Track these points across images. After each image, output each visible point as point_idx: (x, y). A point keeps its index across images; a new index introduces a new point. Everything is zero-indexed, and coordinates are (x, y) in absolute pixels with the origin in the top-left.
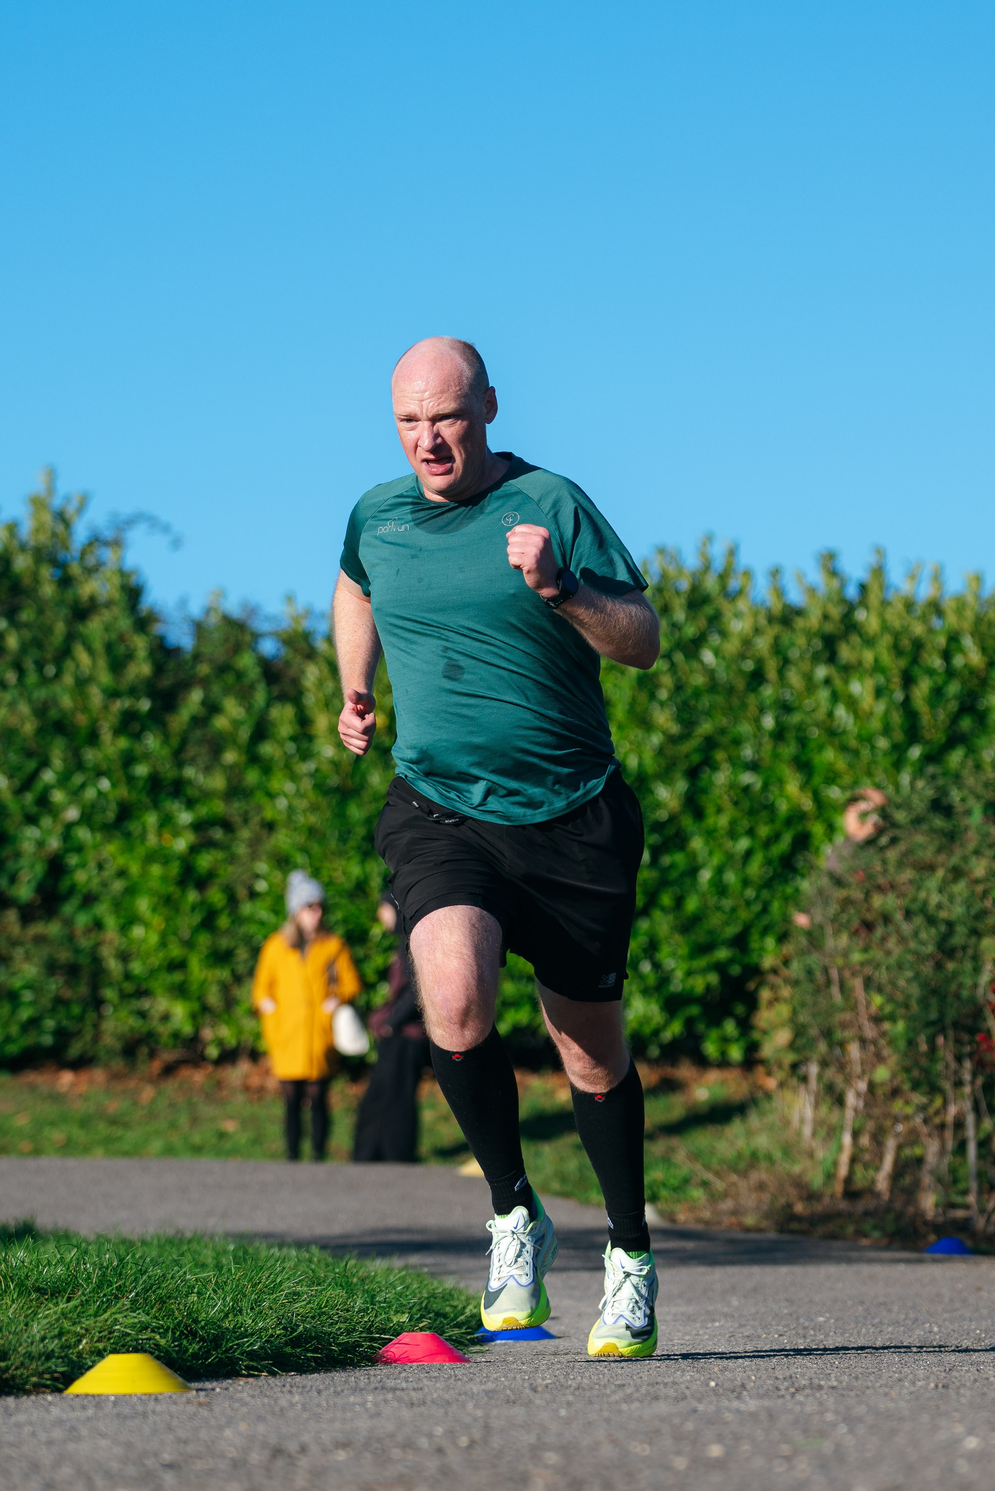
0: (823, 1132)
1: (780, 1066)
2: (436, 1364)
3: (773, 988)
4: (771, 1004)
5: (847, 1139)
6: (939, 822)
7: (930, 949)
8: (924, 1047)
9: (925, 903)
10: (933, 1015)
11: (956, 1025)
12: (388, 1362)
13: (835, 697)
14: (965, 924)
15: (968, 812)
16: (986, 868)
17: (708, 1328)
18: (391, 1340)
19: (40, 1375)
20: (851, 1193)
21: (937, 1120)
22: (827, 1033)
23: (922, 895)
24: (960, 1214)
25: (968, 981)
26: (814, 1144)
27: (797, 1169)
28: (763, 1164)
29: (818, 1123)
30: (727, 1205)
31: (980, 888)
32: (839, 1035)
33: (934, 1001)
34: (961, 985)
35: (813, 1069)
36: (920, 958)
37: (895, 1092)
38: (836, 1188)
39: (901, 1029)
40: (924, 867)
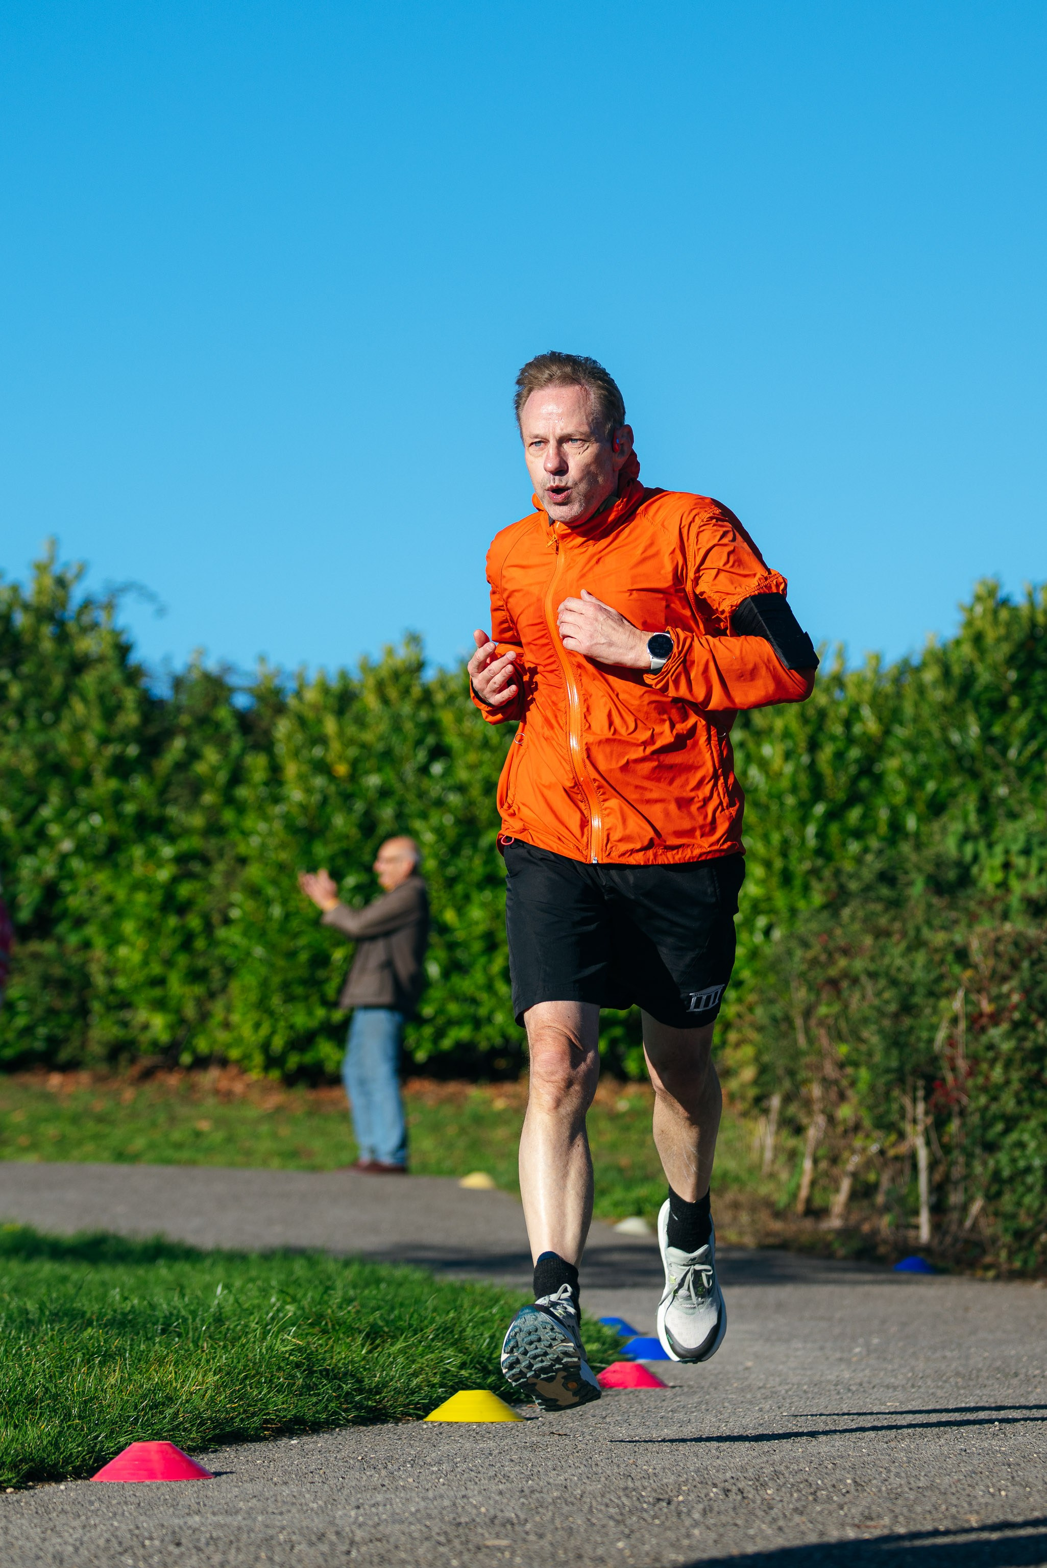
0: (782, 1158)
1: (743, 1098)
3: (739, 1030)
4: (738, 1045)
5: (807, 1165)
6: (885, 891)
7: (893, 1007)
8: (881, 1090)
9: (890, 967)
10: (894, 1064)
11: (914, 1073)
13: (748, 759)
14: (925, 986)
15: (911, 884)
16: (943, 939)
20: (815, 1212)
21: (891, 1153)
22: (791, 1073)
23: (887, 961)
24: (912, 1234)
25: (925, 1035)
26: (777, 1168)
27: (764, 1190)
28: (735, 1187)
29: (777, 1149)
31: (937, 957)
32: (803, 1074)
33: (895, 1052)
34: (919, 1039)
35: (775, 1102)
36: (881, 1013)
37: (857, 1127)
38: (800, 1207)
39: (864, 1074)
40: (881, 934)
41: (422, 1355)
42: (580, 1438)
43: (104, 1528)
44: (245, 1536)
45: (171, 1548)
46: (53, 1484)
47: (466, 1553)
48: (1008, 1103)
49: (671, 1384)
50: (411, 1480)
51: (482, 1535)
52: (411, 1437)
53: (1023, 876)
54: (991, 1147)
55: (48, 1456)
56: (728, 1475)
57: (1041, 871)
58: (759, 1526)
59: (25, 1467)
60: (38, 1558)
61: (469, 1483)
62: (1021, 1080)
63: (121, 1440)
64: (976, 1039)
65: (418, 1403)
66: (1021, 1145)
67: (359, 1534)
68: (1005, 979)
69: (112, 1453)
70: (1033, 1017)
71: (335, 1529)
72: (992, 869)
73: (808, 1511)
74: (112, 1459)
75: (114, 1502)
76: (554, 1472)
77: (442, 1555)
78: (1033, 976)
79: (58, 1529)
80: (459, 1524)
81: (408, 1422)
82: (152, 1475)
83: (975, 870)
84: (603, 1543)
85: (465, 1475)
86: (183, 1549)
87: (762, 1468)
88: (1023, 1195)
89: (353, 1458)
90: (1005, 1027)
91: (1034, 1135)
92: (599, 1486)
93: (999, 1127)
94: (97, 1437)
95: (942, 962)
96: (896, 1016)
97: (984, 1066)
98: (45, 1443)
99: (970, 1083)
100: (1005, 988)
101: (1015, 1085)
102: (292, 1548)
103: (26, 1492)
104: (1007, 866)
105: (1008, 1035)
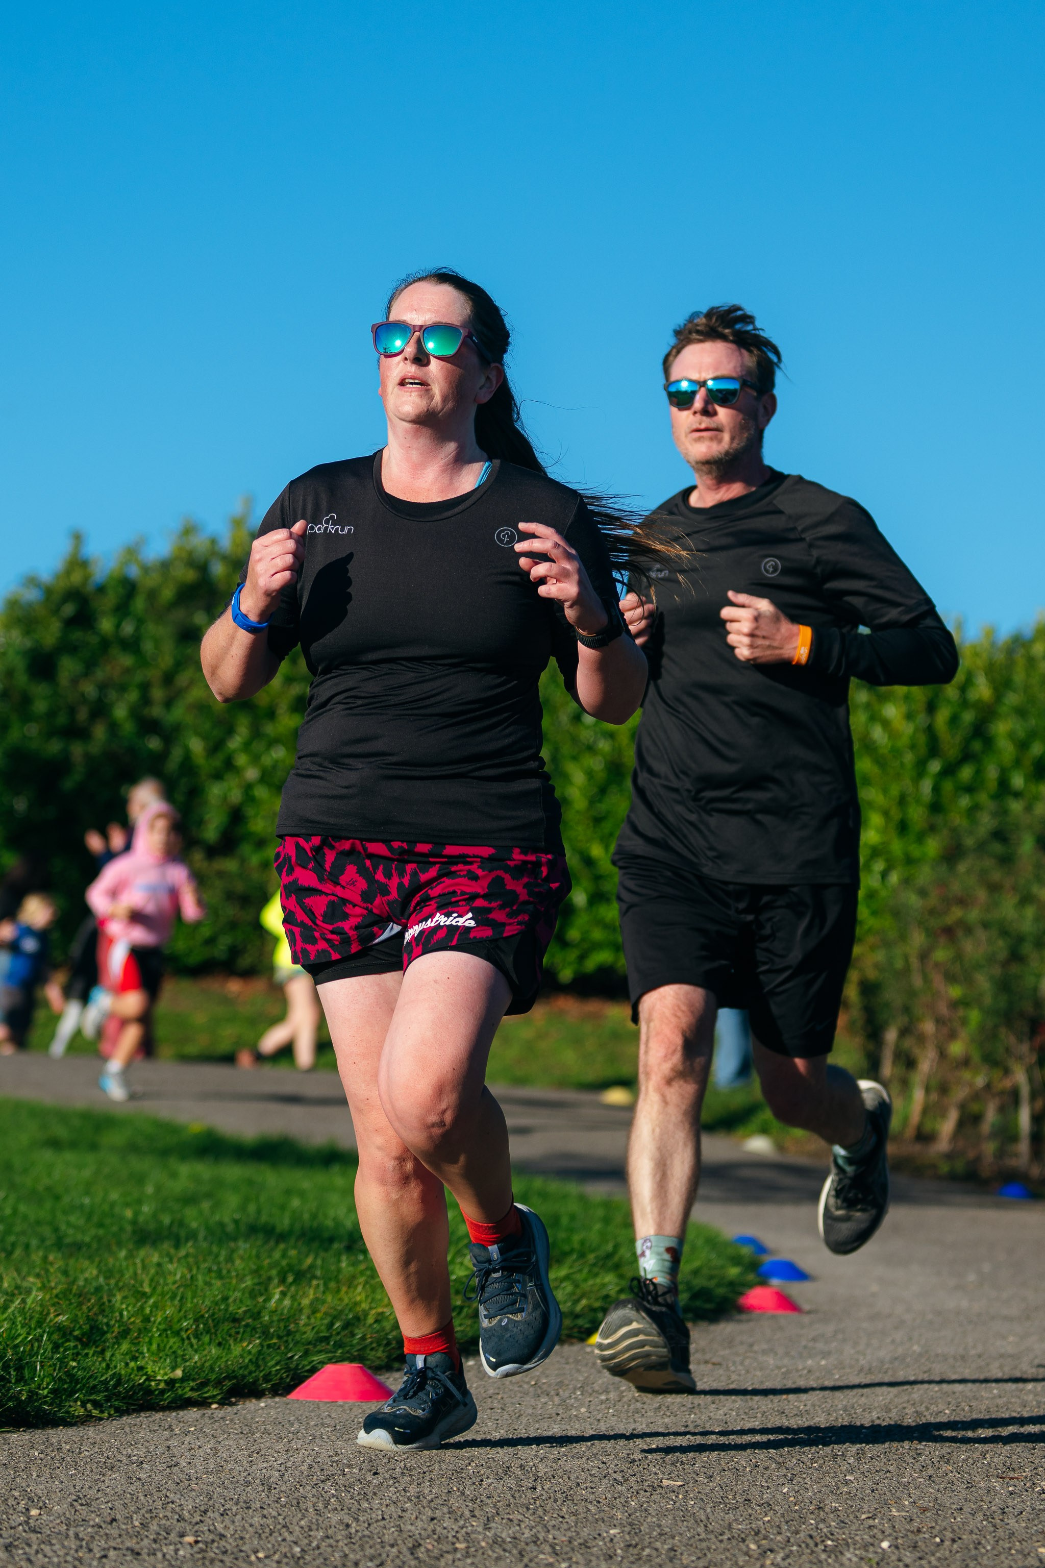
0: (897, 1088)
5: (918, 1096)
6: (997, 847)
9: (1003, 918)
10: (1003, 1007)
13: (873, 718)
14: (1033, 938)
15: (1021, 842)
19: (571, 1328)
20: (924, 1137)
21: (997, 1086)
23: (1000, 912)
25: (1031, 982)
32: (918, 1011)
33: (1004, 996)
35: (891, 1036)
36: (991, 959)
37: (965, 1062)
38: (910, 1132)
39: (974, 1016)
40: (994, 888)
41: (585, 1280)
42: (732, 1368)
43: (307, 1453)
44: (437, 1465)
45: (369, 1477)
46: (254, 1400)
47: (642, 1492)
49: (806, 1307)
50: (583, 1410)
51: (656, 1474)
52: (577, 1362)
55: (250, 1373)
56: (875, 1415)
58: (911, 1475)
59: (228, 1384)
60: (248, 1484)
61: (636, 1415)
63: (315, 1358)
65: (580, 1327)
67: (542, 1469)
69: (308, 1371)
71: (520, 1462)
73: (954, 1459)
74: (307, 1377)
75: (312, 1423)
76: (714, 1406)
77: (621, 1494)
79: (263, 1452)
80: (634, 1461)
81: (572, 1344)
82: (345, 1397)
84: (768, 1488)
85: (632, 1406)
86: (380, 1478)
87: (904, 1408)
89: (528, 1383)
92: (757, 1423)
94: (292, 1357)
96: (1006, 964)
98: (247, 1361)
102: (482, 1481)
103: (229, 1409)
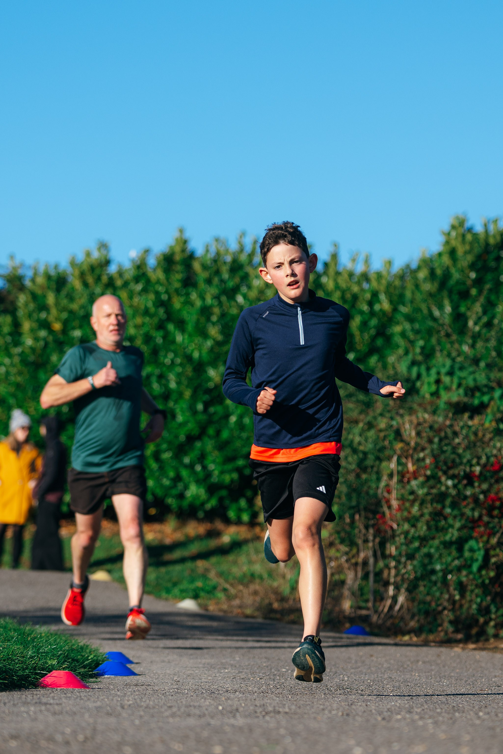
2: (71, 689)
8: (348, 520)
9: (352, 441)
10: (354, 503)
11: (365, 509)
12: (45, 686)
14: (373, 454)
16: (386, 424)
17: (221, 673)
18: (46, 674)
21: (353, 561)
23: (351, 437)
24: (364, 612)
25: (374, 485)
26: (286, 571)
27: (275, 584)
28: (257, 581)
30: (237, 602)
31: (382, 434)
33: (354, 495)
34: (369, 487)
37: (332, 544)
48: (422, 529)
53: (448, 389)
54: (411, 557)
57: (459, 385)
62: (430, 514)
64: (403, 487)
66: (429, 556)
68: (423, 449)
70: (440, 473)
72: (429, 384)
78: (440, 448)
83: (418, 384)
88: (430, 588)
90: (421, 479)
91: (438, 548)
93: (416, 544)
95: (385, 437)
97: (407, 504)
99: (399, 515)
100: (421, 455)
101: (427, 517)
104: (438, 382)
105: (422, 485)
